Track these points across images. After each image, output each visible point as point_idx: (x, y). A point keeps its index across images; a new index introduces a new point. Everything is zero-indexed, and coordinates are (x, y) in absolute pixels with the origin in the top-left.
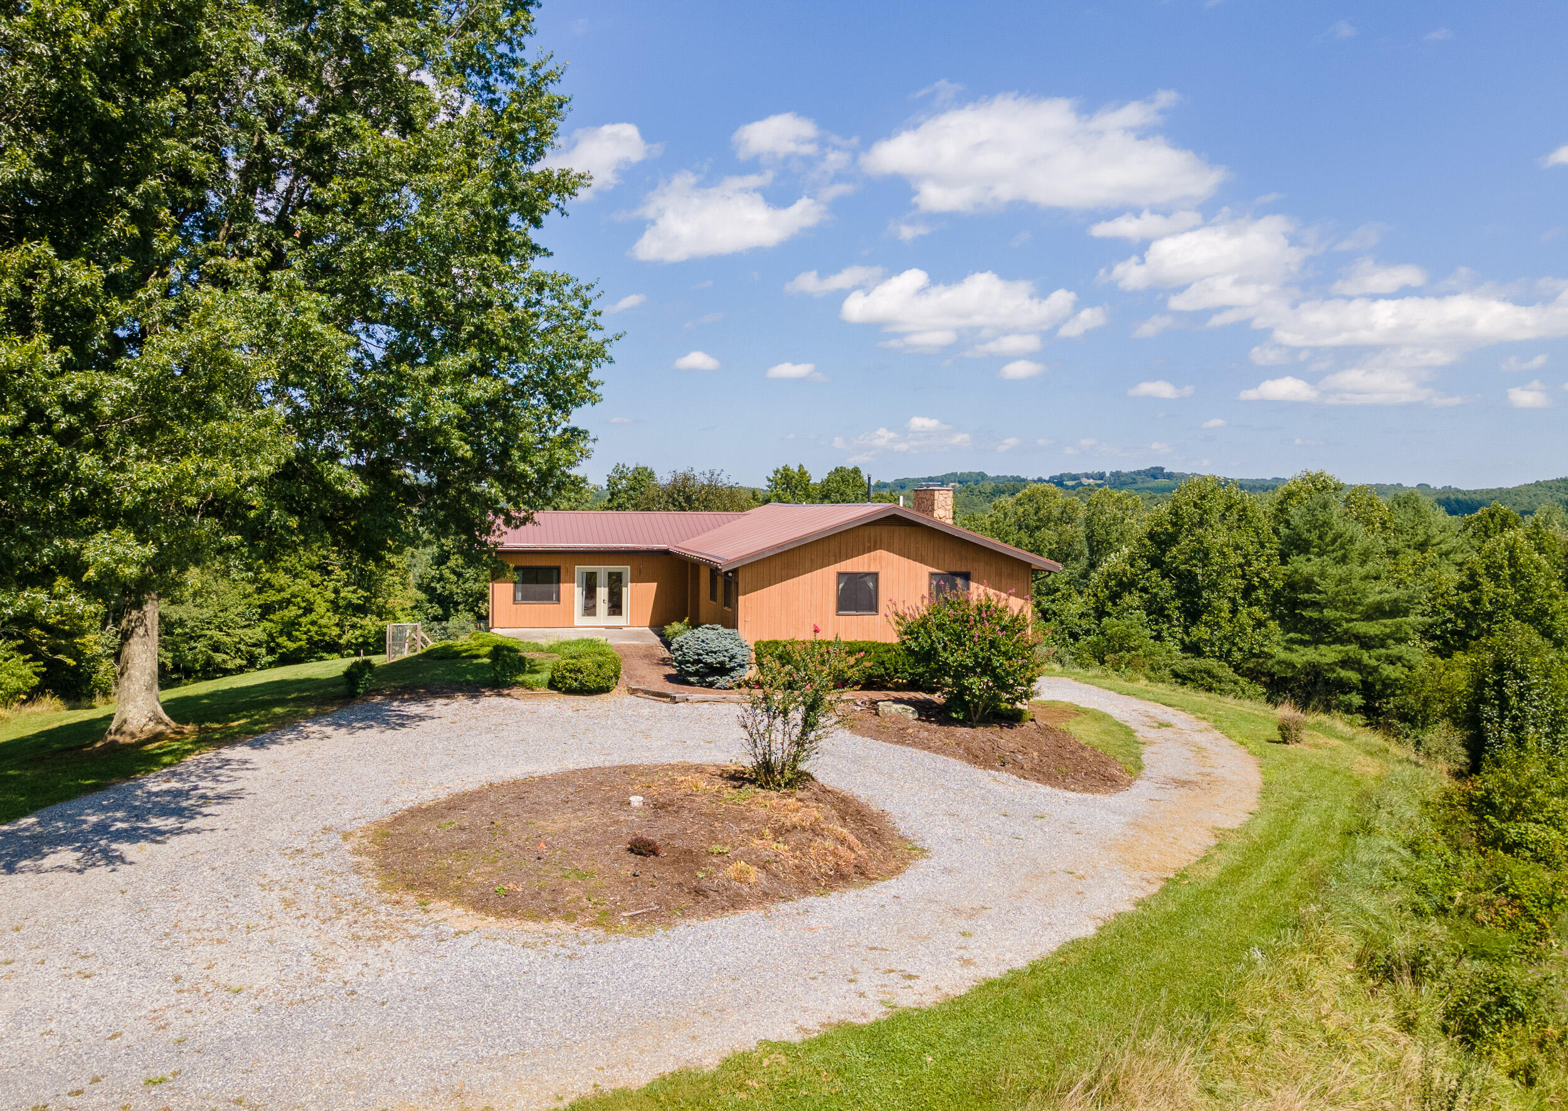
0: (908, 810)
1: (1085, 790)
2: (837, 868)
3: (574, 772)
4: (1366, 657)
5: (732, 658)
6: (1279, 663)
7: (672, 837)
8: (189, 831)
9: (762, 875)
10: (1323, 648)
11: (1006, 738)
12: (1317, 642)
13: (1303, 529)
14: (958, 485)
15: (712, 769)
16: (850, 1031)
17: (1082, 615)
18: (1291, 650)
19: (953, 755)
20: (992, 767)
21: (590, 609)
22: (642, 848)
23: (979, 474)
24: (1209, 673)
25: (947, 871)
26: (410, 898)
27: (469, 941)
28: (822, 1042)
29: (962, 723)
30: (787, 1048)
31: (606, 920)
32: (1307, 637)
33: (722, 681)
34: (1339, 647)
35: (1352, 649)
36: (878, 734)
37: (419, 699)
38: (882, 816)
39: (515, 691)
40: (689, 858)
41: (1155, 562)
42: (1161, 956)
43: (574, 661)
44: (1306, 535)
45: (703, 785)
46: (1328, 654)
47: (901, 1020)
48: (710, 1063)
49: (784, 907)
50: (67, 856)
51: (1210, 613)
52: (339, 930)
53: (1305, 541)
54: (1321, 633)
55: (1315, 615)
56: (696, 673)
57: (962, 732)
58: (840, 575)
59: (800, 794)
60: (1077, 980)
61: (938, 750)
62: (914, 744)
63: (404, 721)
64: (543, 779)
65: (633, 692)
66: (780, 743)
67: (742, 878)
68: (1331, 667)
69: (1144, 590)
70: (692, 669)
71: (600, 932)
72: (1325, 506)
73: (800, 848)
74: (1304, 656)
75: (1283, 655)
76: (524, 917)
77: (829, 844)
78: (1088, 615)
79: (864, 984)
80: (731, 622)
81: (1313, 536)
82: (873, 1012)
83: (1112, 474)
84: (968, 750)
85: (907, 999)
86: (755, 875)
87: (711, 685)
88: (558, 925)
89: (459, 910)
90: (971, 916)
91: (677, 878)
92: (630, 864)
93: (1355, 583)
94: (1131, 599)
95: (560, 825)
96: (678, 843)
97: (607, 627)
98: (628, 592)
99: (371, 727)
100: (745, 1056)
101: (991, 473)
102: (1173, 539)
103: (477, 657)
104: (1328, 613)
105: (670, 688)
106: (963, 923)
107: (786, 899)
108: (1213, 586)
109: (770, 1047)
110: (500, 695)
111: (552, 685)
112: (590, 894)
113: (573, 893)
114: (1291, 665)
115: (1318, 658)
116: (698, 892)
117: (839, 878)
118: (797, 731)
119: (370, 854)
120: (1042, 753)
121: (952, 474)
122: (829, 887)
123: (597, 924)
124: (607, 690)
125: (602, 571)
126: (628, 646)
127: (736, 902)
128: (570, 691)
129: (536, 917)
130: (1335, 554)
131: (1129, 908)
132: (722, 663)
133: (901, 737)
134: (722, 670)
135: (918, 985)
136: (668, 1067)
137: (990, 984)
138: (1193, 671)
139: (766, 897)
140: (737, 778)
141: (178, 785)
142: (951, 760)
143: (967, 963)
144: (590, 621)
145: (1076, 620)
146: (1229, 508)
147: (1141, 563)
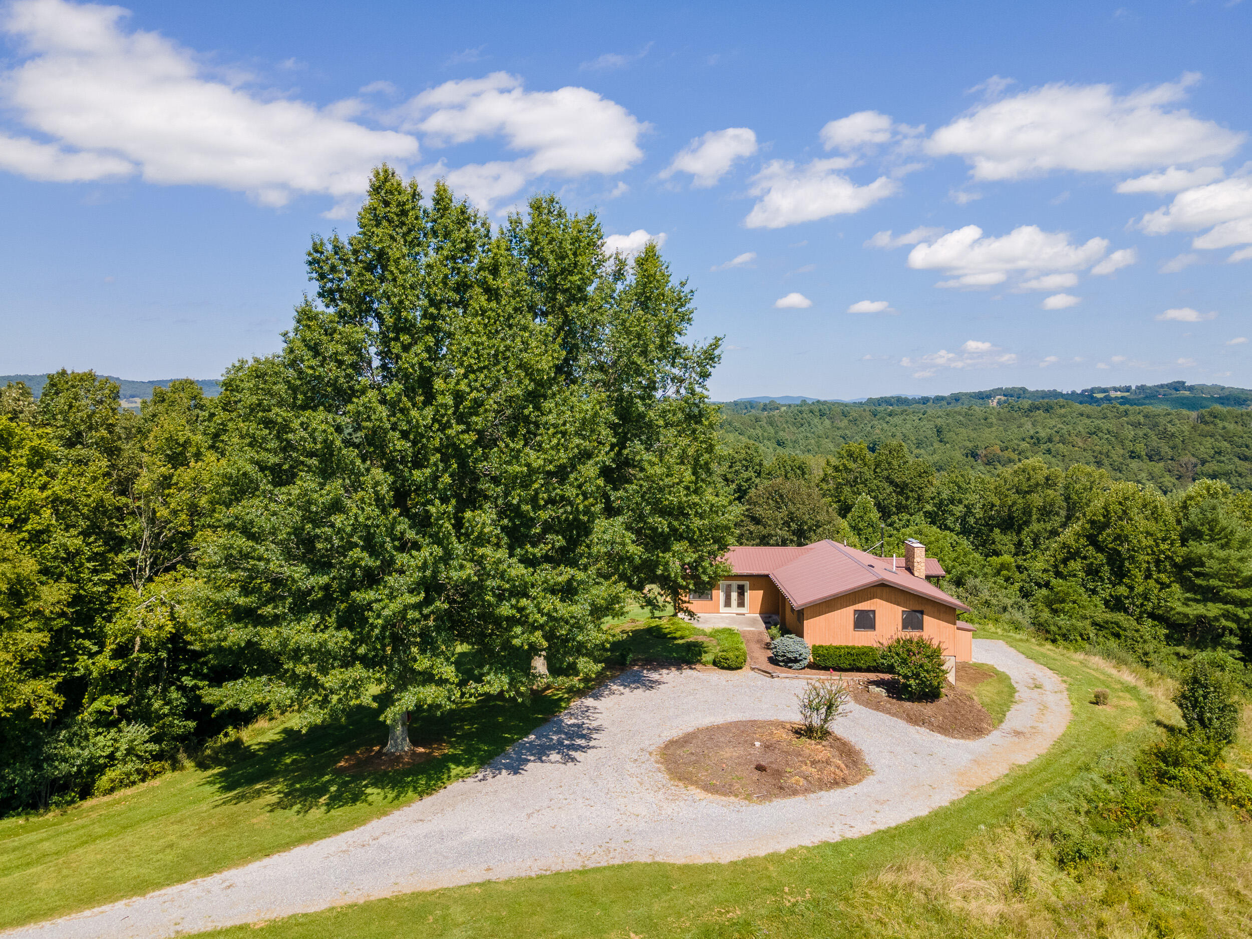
0: (872, 749)
1: (963, 737)
2: (835, 779)
3: (731, 723)
4: (1240, 612)
5: (800, 655)
6: (1178, 613)
7: (771, 763)
8: (593, 747)
9: (805, 782)
10: (1210, 604)
11: (927, 709)
12: (1205, 600)
13: (1198, 523)
14: (1003, 398)
15: (788, 726)
16: (827, 844)
17: (1045, 571)
18: (1187, 605)
19: (901, 718)
20: (918, 725)
21: (728, 604)
22: (760, 768)
23: (1021, 389)
24: (1117, 624)
25: (880, 782)
26: (681, 784)
27: (704, 803)
28: (818, 847)
29: (909, 700)
30: (807, 848)
31: (748, 797)
32: (1199, 597)
33: (796, 666)
34: (1221, 606)
35: (1230, 607)
36: (867, 704)
37: (655, 669)
38: (858, 753)
39: (698, 666)
40: (778, 774)
41: (1092, 540)
42: (948, 825)
43: (724, 653)
44: (1199, 528)
45: (784, 736)
46: (1213, 610)
47: (846, 842)
48: (783, 851)
49: (812, 796)
50: (555, 756)
51: (1129, 577)
52: (660, 795)
53: (1199, 531)
54: (1210, 595)
55: (1204, 583)
56: (783, 661)
57: (908, 705)
58: (855, 611)
59: (824, 743)
60: (911, 832)
61: (894, 715)
62: (883, 711)
63: (651, 685)
64: (718, 727)
65: (753, 669)
66: (816, 721)
67: (797, 782)
68: (1216, 619)
69: (1085, 558)
70: (781, 659)
71: (747, 802)
72: (1214, 508)
73: (821, 770)
74: (1196, 610)
75: (1181, 608)
76: (720, 794)
77: (832, 769)
78: (1049, 571)
79: (836, 828)
80: (800, 634)
81: (1205, 529)
82: (835, 838)
83: (1137, 387)
84: (908, 715)
85: (849, 835)
86: (802, 782)
87: (790, 667)
88: (732, 798)
89: (698, 790)
90: (882, 804)
91: (774, 782)
92: (756, 775)
93: (1232, 563)
94: (1076, 565)
95: (728, 755)
96: (774, 766)
97: (737, 614)
98: (748, 594)
99: (638, 688)
100: (794, 849)
101: (1031, 388)
102: (1106, 525)
103: (675, 638)
104: (1214, 582)
105: (770, 667)
106: (878, 807)
107: (814, 792)
108: (1132, 558)
109: (802, 847)
110: (691, 668)
111: (715, 663)
112: (743, 787)
113: (737, 786)
114: (1186, 616)
115: (1205, 612)
116: (781, 788)
117: (835, 783)
118: (823, 716)
119: (662, 763)
120: (944, 717)
121: (998, 389)
122: (831, 788)
123: (745, 799)
124: (741, 668)
125: (735, 584)
126: (749, 631)
127: (795, 793)
128: (723, 668)
129: (725, 795)
130: (1220, 542)
131: (947, 804)
132: (796, 658)
133: (877, 707)
134: (796, 661)
135: (854, 830)
136: (771, 851)
137: (879, 831)
138: (1107, 622)
139: (807, 790)
140: (798, 732)
141: (576, 721)
142: (899, 720)
143: (874, 823)
144: (727, 610)
145: (1040, 574)
146: (1145, 506)
147: (1083, 541)
